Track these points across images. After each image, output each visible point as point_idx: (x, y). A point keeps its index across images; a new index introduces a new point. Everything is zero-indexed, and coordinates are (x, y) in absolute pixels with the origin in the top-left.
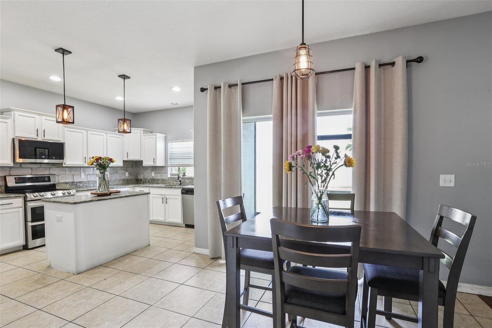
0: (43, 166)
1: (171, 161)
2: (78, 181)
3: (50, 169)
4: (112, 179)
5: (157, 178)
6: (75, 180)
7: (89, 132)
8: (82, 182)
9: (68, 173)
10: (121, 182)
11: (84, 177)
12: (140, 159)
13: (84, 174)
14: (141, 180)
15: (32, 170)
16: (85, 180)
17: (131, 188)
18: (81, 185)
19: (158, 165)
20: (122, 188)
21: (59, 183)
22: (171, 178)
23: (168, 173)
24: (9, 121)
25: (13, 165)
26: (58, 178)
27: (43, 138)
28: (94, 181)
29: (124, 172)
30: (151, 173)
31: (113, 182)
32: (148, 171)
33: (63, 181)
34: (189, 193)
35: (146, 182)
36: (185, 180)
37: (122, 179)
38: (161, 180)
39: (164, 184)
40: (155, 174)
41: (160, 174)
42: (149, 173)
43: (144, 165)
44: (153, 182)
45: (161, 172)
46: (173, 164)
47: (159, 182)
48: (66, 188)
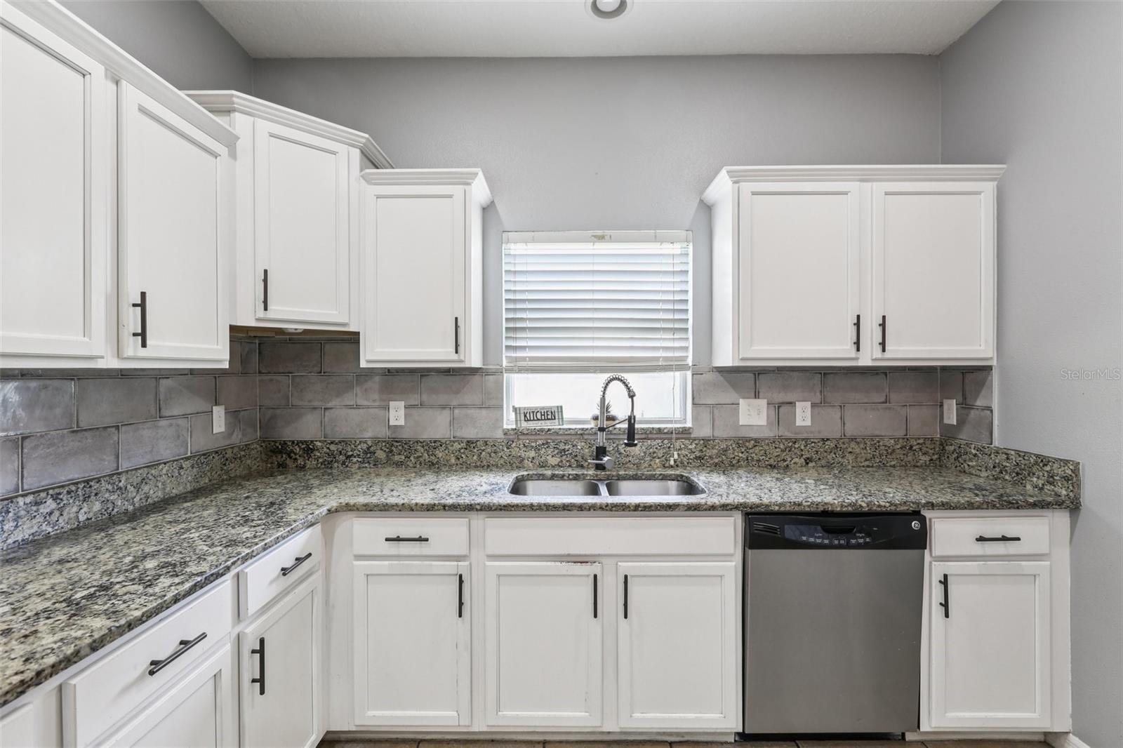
1: (515, 343)
5: (427, 436)
10: (188, 475)
12: (345, 320)
14: (308, 449)
17: (317, 527)
20: (276, 542)
22: (520, 434)
23: (500, 407)
29: (208, 408)
30: (386, 408)
31: (132, 492)
34: (812, 540)
35: (348, 457)
36: (617, 442)
37: (189, 454)
38: (457, 446)
39: (476, 467)
40: (414, 411)
41: (446, 413)
42: (368, 407)
43: (368, 361)
44: (397, 458)
45: (455, 403)
46: (532, 359)
47: (440, 455)
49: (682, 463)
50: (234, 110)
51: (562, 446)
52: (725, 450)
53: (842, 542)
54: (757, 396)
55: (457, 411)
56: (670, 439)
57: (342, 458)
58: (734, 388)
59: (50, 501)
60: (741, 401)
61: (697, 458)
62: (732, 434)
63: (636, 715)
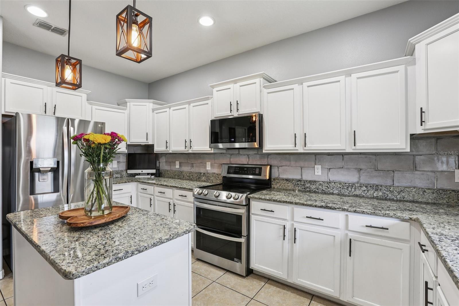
2: (309, 179)
3: (268, 157)
4: (396, 184)
6: (305, 178)
7: (305, 84)
8: (316, 181)
9: (293, 163)
11: (320, 174)
13: (321, 168)
15: (248, 158)
18: (313, 187)
21: (278, 179)
24: (210, 101)
28: (340, 184)
31: (396, 193)
33: (285, 176)
37: (436, 188)
48: (287, 188)
59: (364, 187)
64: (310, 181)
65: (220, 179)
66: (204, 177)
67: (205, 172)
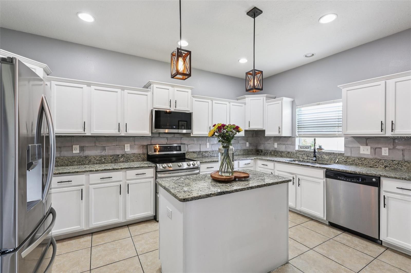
0: (176, 135)
1: (299, 131)
2: (204, 150)
3: (181, 139)
5: (281, 150)
6: (202, 150)
7: (214, 102)
8: (207, 151)
9: (196, 142)
10: (242, 152)
11: (209, 147)
12: (262, 128)
13: (209, 144)
14: (262, 151)
15: (167, 140)
16: (210, 150)
17: (253, 161)
18: (206, 154)
19: (284, 135)
20: (244, 160)
21: (188, 152)
22: (299, 151)
23: (295, 145)
24: (149, 94)
25: (151, 135)
26: (188, 147)
27: (175, 109)
29: (246, 142)
30: (274, 144)
32: (270, 142)
33: (191, 150)
34: (341, 178)
35: (268, 153)
36: (321, 155)
37: (242, 149)
38: (286, 153)
39: (290, 158)
40: (279, 145)
41: (285, 146)
42: (271, 144)
43: (267, 135)
44: (275, 154)
45: (286, 144)
46: (303, 134)
47: (283, 154)
48: (194, 157)
49: (340, 162)
50: (246, 98)
51: (308, 155)
52: (354, 160)
53: (349, 180)
54: (367, 145)
55: (286, 145)
56: (336, 156)
57: (267, 153)
58: (358, 142)
60: (361, 147)
61: (345, 161)
62: (358, 156)
63: (302, 208)
64: (205, 151)
65: (142, 157)
66: (123, 158)
67: (123, 153)
